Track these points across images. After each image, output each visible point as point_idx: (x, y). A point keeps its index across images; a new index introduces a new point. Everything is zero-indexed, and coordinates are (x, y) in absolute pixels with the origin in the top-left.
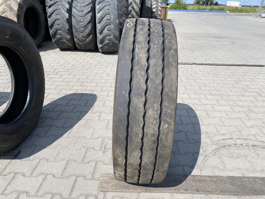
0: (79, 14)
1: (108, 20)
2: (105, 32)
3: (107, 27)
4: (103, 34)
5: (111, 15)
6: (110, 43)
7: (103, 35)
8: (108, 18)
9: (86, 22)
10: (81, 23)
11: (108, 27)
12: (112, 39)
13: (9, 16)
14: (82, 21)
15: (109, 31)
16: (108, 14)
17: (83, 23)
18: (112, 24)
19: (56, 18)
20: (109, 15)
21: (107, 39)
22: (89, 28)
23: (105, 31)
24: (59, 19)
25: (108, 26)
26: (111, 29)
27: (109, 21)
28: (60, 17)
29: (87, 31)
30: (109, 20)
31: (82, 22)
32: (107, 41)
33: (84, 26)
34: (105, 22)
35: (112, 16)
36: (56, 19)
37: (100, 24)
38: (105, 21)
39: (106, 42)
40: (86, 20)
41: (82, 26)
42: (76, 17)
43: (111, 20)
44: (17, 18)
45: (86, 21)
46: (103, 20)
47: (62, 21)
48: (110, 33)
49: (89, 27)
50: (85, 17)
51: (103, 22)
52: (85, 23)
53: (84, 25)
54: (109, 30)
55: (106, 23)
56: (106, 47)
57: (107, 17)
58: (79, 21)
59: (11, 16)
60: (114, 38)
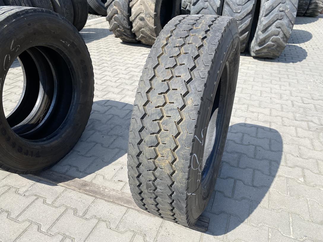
0: (236, 2)
1: (280, 11)
6: (274, 45)
7: (267, 34)
11: (278, 23)
12: (280, 40)
14: (239, 11)
15: (279, 28)
21: (271, 39)
23: (273, 28)
24: (207, 7)
27: (283, 13)
28: (209, 5)
29: (243, 26)
32: (270, 43)
33: (241, 18)
35: (288, 7)
37: (267, 17)
38: (276, 13)
45: (245, 11)
46: (273, 11)
48: (279, 32)
49: (247, 20)
50: (244, 6)
51: (272, 14)
57: (280, 7)
58: (234, 11)
60: (282, 38)
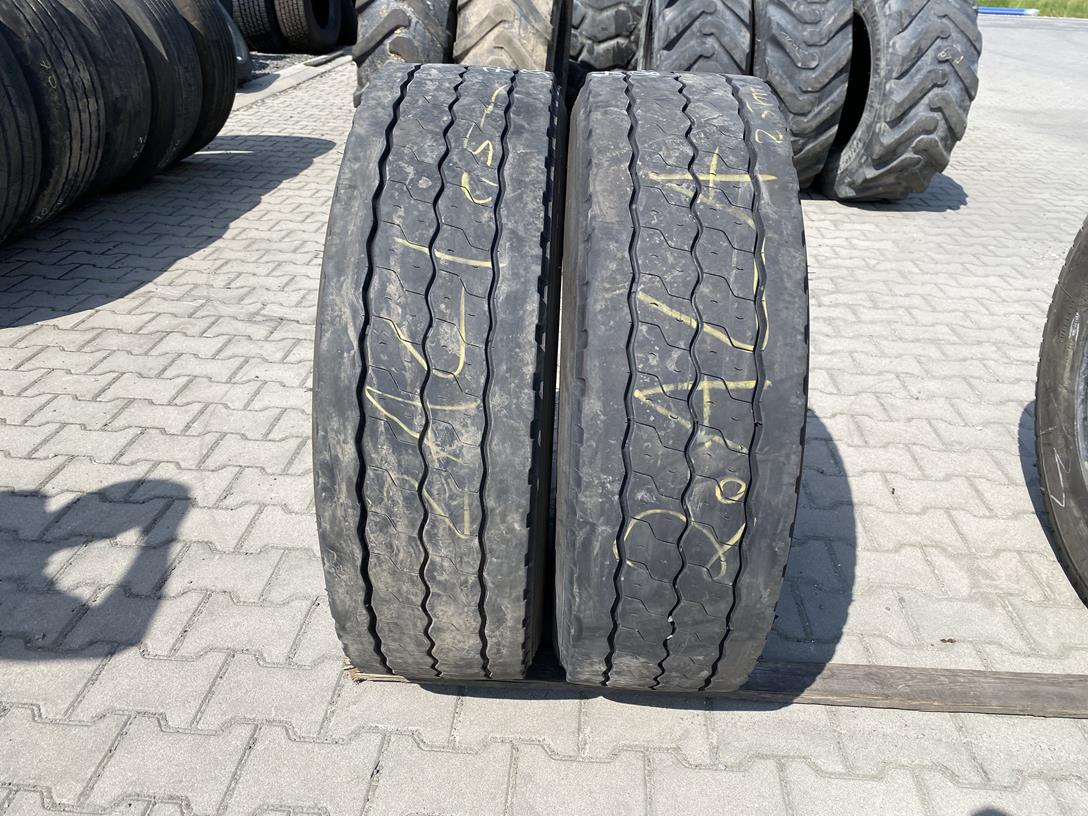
0: (803, 36)
1: (940, 62)
2: (916, 115)
3: (930, 94)
4: (905, 123)
5: (953, 42)
6: (919, 161)
7: (904, 129)
8: (942, 55)
9: (830, 71)
10: (804, 75)
11: (937, 95)
12: (938, 146)
13: (520, 40)
14: (814, 64)
15: (939, 109)
16: (943, 38)
17: (814, 74)
18: (952, 79)
19: (699, 51)
20: (945, 43)
21: (914, 144)
22: (834, 96)
23: (921, 112)
24: (713, 54)
25: (936, 90)
26: (948, 103)
27: (946, 67)
28: (716, 46)
29: (824, 107)
30: (947, 61)
31: (813, 69)
32: (909, 155)
33: (819, 86)
34: (930, 72)
35: (959, 48)
36: (699, 54)
37: (902, 80)
38: (929, 68)
39: (906, 159)
40: (831, 59)
41: (809, 89)
42: (789, 47)
43: (956, 62)
44: (546, 48)
45: (830, 65)
46: (919, 63)
47: (721, 65)
48: (938, 121)
49: (835, 90)
50: (824, 48)
51: (918, 71)
52: (825, 72)
53: (820, 83)
54: (939, 105)
55: (933, 75)
57: (939, 49)
58: (800, 65)
59: (529, 41)
60: (942, 139)
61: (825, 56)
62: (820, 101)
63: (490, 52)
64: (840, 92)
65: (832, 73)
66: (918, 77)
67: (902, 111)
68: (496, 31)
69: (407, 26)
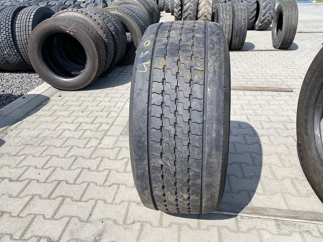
0: (249, 4)
3: (268, 12)
6: (267, 22)
7: (265, 17)
8: (270, 6)
10: (250, 10)
15: (270, 14)
16: (270, 3)
17: (251, 10)
18: (272, 9)
22: (254, 13)
23: (267, 14)
25: (269, 11)
27: (270, 7)
32: (266, 21)
34: (268, 8)
35: (272, 5)
37: (264, 10)
40: (254, 8)
43: (272, 6)
52: (253, 10)
56: (264, 25)
57: (269, 5)
59: (209, 8)
60: (271, 18)
61: (253, 7)
62: (252, 14)
63: (204, 10)
64: (255, 12)
65: (254, 10)
66: (266, 9)
67: (264, 14)
68: (205, 6)
69: (192, 7)
